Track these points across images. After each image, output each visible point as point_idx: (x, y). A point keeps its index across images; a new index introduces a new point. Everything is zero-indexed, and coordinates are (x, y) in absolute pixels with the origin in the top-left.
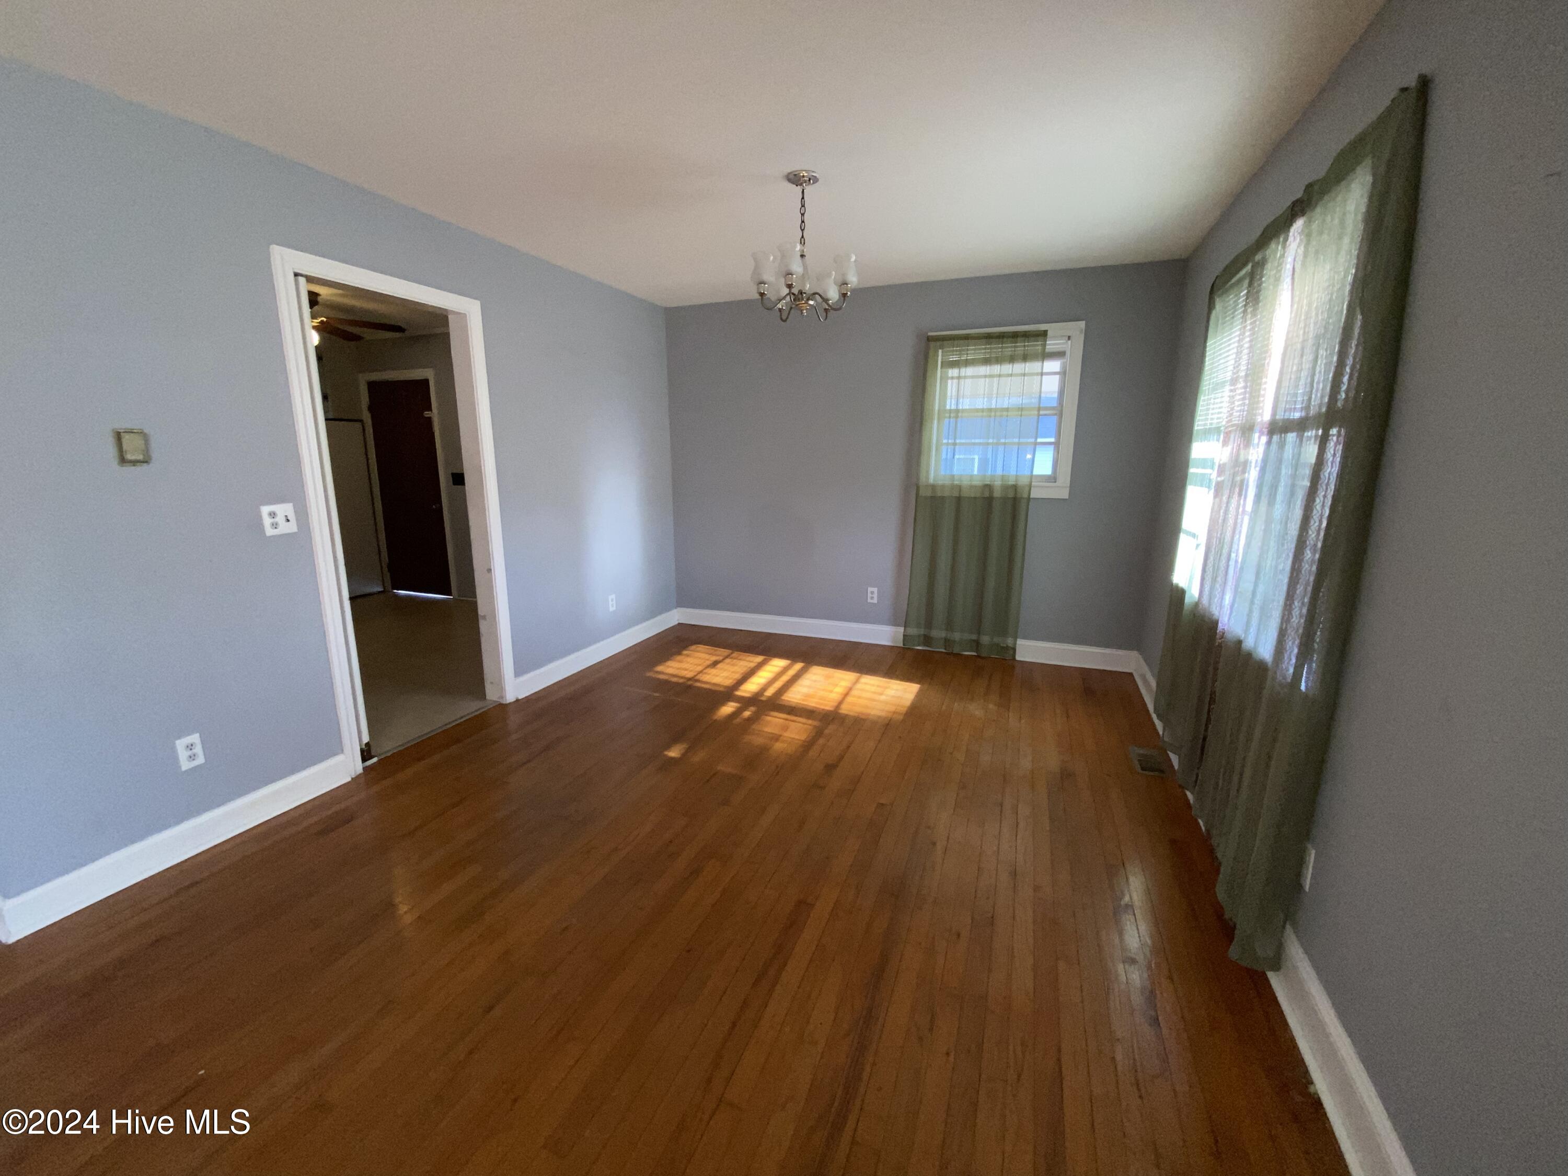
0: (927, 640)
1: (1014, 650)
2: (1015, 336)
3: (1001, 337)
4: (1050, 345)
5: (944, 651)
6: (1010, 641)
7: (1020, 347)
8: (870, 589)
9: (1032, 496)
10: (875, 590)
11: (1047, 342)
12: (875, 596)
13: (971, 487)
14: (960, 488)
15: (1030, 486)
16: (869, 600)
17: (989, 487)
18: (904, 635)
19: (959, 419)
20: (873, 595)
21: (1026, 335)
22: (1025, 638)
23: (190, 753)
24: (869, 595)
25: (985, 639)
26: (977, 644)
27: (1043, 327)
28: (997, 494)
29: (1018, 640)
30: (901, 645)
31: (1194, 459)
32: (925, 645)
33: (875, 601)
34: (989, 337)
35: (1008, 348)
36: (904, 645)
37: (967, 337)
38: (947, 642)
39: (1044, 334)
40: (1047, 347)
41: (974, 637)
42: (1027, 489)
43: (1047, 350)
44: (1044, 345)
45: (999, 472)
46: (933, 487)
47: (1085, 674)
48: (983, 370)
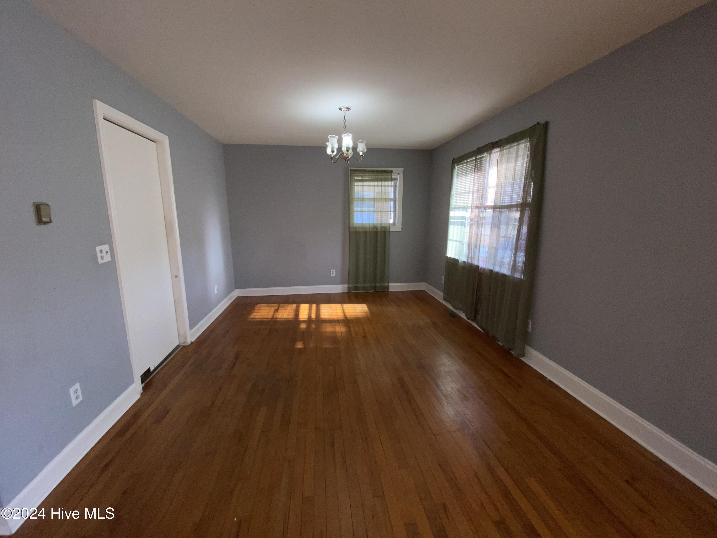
0: (356, 288)
1: (388, 287)
2: (382, 172)
3: (377, 171)
4: (393, 176)
5: (363, 291)
6: (386, 285)
7: (384, 176)
8: (332, 270)
9: (390, 231)
10: (334, 270)
11: (393, 175)
12: (334, 273)
13: (370, 228)
14: (366, 228)
15: (389, 227)
16: (332, 275)
17: (375, 227)
18: (348, 287)
19: (364, 202)
20: (333, 273)
21: (386, 172)
22: (391, 282)
23: (76, 395)
24: (332, 273)
25: (378, 285)
26: (375, 287)
27: (390, 169)
28: (379, 230)
29: (389, 283)
30: (347, 292)
31: (451, 217)
32: (355, 290)
33: (334, 275)
34: (373, 171)
35: (379, 176)
36: (348, 291)
37: (365, 171)
38: (364, 288)
39: (391, 172)
40: (392, 177)
41: (373, 285)
42: (388, 228)
43: (392, 178)
44: (392, 176)
45: (379, 222)
46: (356, 228)
47: (412, 292)
48: (372, 183)
